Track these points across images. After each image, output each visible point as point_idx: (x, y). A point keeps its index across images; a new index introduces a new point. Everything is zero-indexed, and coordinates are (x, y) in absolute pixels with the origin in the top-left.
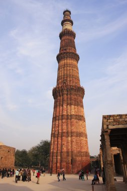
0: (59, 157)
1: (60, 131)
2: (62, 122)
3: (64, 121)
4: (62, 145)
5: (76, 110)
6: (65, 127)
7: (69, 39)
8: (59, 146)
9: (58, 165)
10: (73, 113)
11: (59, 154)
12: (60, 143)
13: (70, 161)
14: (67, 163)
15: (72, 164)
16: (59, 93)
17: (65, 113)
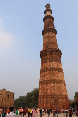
0: (45, 99)
1: (45, 80)
2: (47, 73)
3: (48, 72)
5: (56, 64)
6: (48, 76)
7: (49, 21)
9: (45, 105)
10: (54, 67)
11: (45, 97)
12: (45, 88)
13: (54, 102)
14: (51, 104)
15: (55, 104)
16: (44, 54)
17: (48, 67)
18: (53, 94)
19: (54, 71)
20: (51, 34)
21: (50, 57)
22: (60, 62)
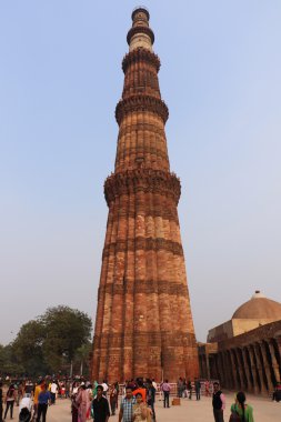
0: (128, 348)
1: (130, 278)
2: (135, 256)
3: (139, 252)
4: (136, 314)
6: (142, 267)
8: (128, 317)
9: (126, 369)
10: (162, 235)
11: (128, 338)
12: (129, 308)
13: (159, 358)
14: (149, 365)
15: (162, 365)
16: (127, 185)
17: (142, 234)
18: (158, 329)
19: (162, 252)
21: (147, 200)
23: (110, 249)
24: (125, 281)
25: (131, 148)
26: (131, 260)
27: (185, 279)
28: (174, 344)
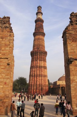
0: (35, 87)
1: (36, 74)
3: (38, 69)
4: (37, 81)
5: (44, 63)
6: (38, 72)
8: (35, 82)
9: (35, 91)
10: (42, 65)
11: (35, 85)
12: (35, 80)
14: (39, 90)
15: (41, 90)
16: (35, 54)
17: (38, 65)
18: (41, 84)
19: (42, 68)
20: (41, 37)
21: (40, 57)
22: (46, 62)
23: (32, 67)
24: (35, 74)
25: (36, 45)
26: (36, 70)
27: (47, 74)
28: (44, 87)
